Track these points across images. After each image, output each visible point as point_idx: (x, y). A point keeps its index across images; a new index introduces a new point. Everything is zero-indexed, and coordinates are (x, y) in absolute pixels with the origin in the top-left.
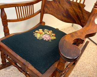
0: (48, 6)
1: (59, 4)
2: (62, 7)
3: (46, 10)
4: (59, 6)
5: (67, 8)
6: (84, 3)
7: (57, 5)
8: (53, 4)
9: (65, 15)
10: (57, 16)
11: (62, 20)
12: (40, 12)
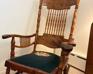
0: (40, 39)
1: (47, 37)
2: (49, 39)
3: (38, 41)
4: (48, 38)
5: (53, 39)
6: (63, 35)
7: (46, 38)
8: (43, 38)
9: (52, 43)
10: (46, 45)
11: (51, 47)
12: (34, 43)
